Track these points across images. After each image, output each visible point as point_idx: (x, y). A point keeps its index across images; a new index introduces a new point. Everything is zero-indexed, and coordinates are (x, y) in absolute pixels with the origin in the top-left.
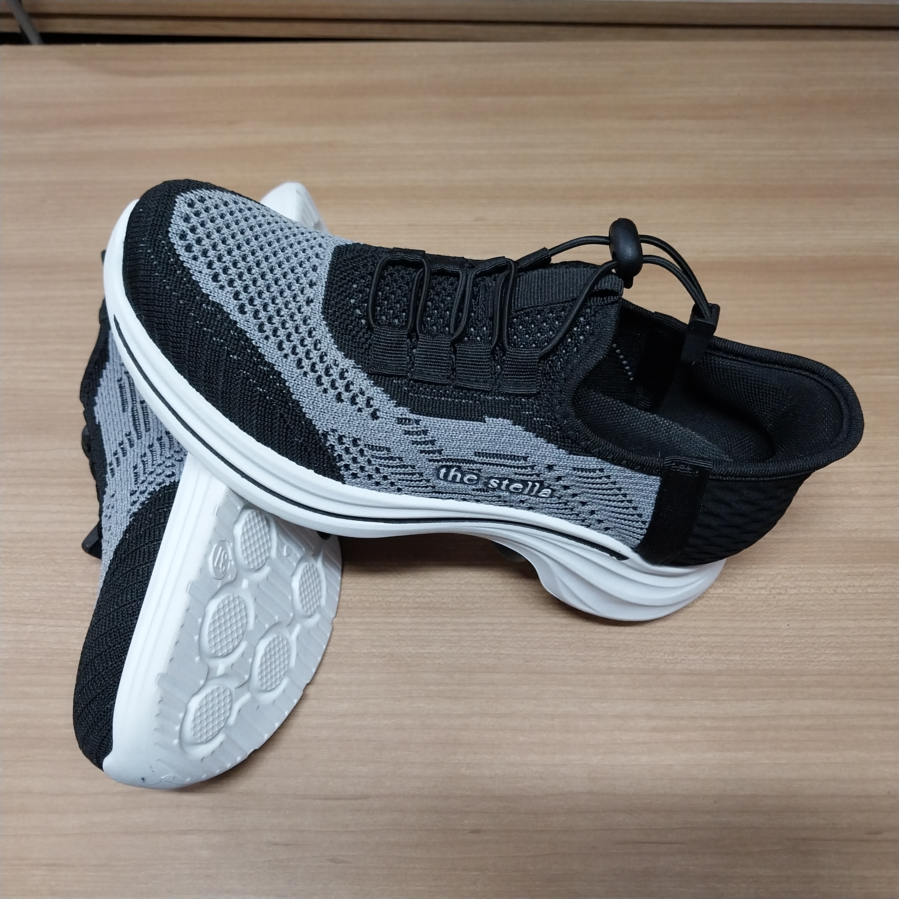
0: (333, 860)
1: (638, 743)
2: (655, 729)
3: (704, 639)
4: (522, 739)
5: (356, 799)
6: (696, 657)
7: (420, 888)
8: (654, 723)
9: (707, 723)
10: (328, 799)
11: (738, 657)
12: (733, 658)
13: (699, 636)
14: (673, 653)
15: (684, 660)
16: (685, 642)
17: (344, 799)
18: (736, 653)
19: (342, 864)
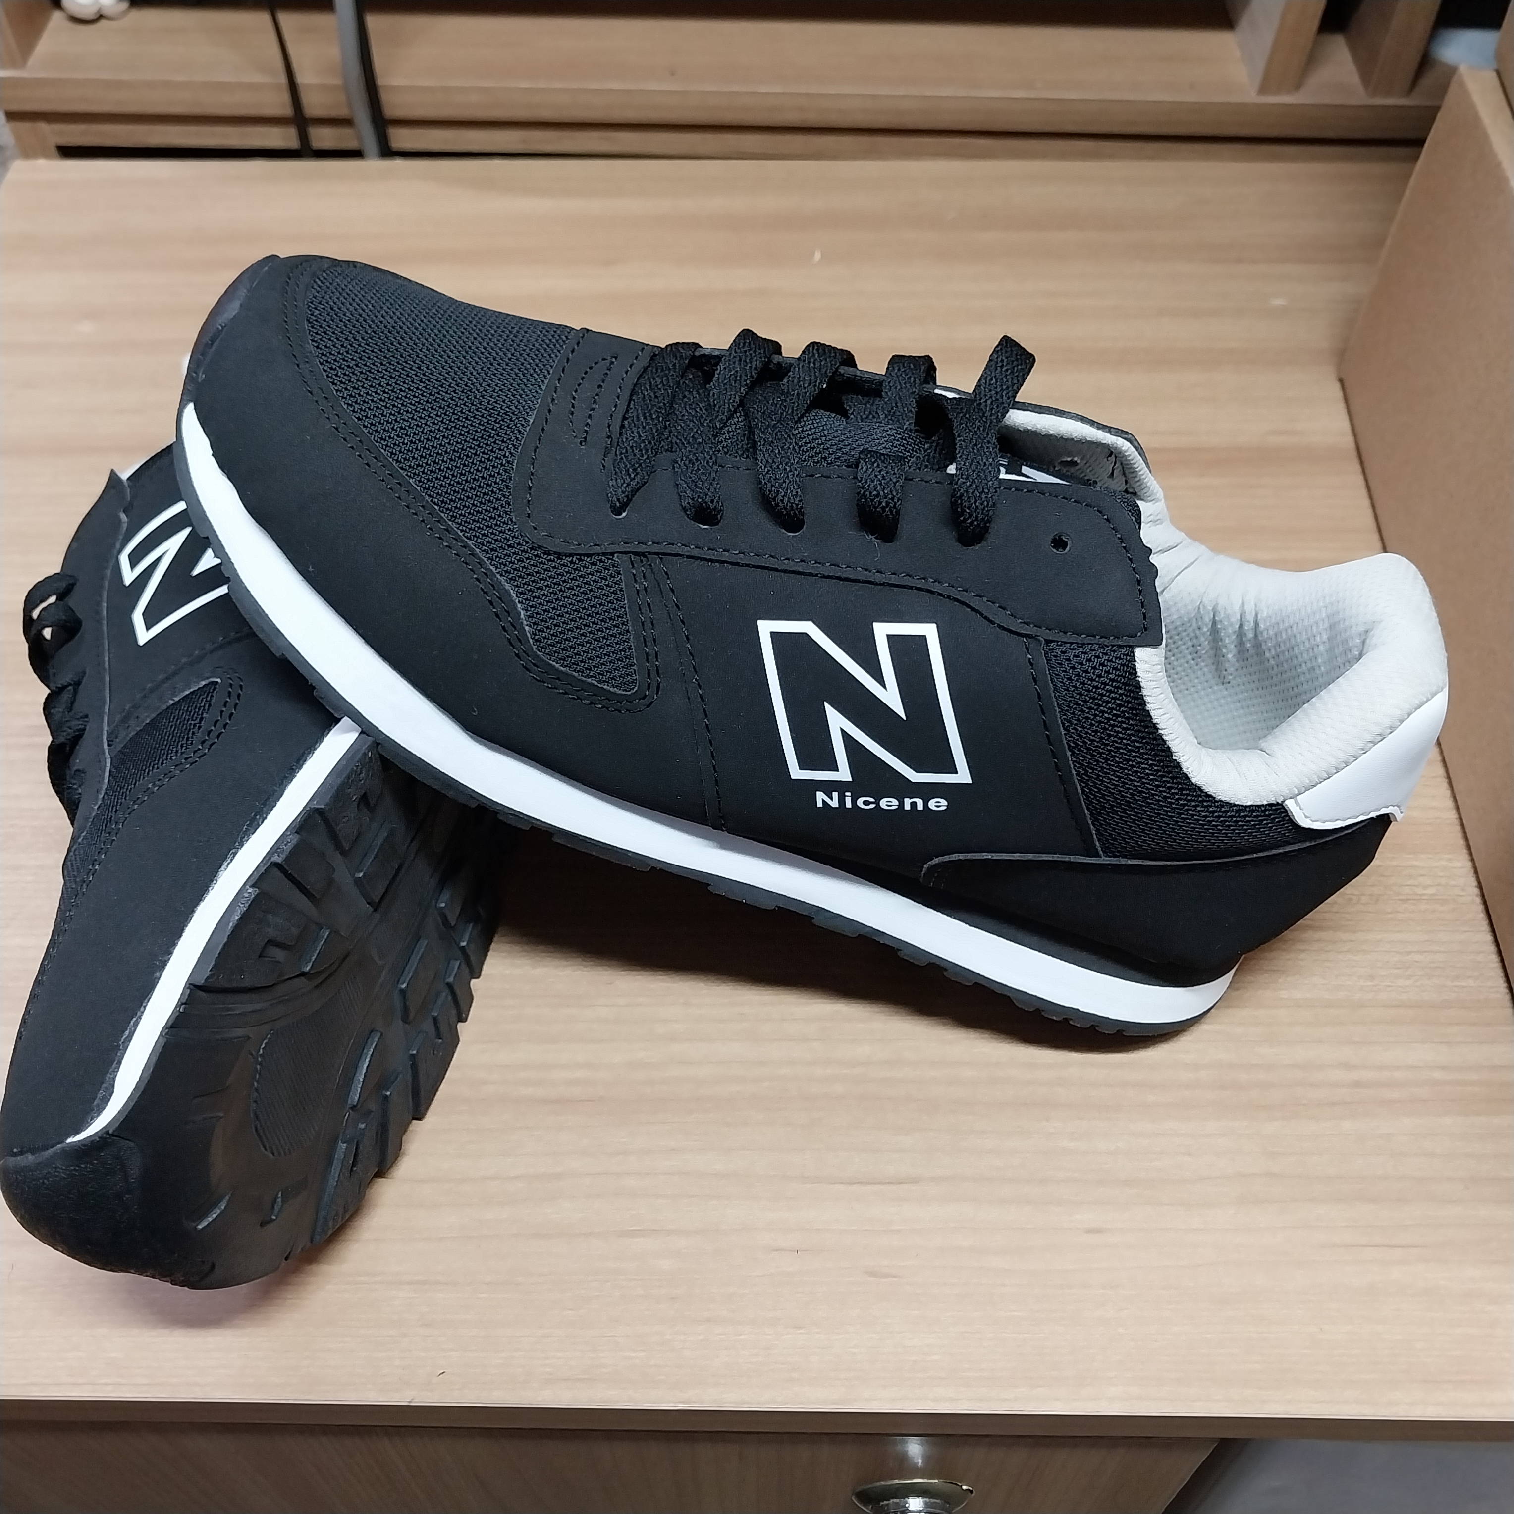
0: (873, 1274)
1: (1334, 1104)
2: (1357, 1084)
3: (1418, 957)
4: (1152, 1098)
5: (900, 1183)
6: (1408, 983)
7: (1015, 1313)
8: (1355, 1075)
9: (1438, 1075)
10: (856, 1183)
11: (1471, 982)
12: (1464, 984)
13: (1409, 953)
14: (1372, 978)
15: (1389, 986)
16: (1388, 962)
17: (882, 1183)
18: (1469, 977)
19: (888, 1280)
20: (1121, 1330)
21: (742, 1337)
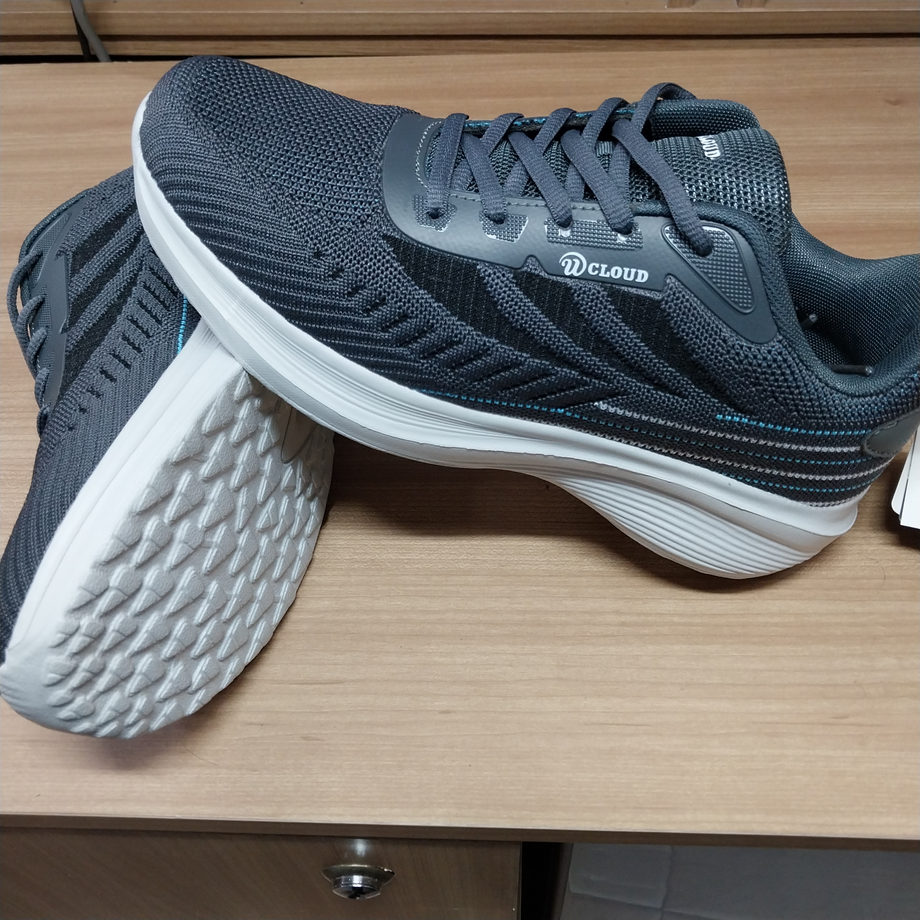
0: (306, 738)
1: (607, 636)
2: (623, 624)
4: (494, 631)
5: (332, 683)
7: (388, 763)
8: (623, 619)
9: (676, 619)
10: (305, 684)
17: (321, 684)
19: (315, 742)
20: (451, 774)
21: (221, 776)
